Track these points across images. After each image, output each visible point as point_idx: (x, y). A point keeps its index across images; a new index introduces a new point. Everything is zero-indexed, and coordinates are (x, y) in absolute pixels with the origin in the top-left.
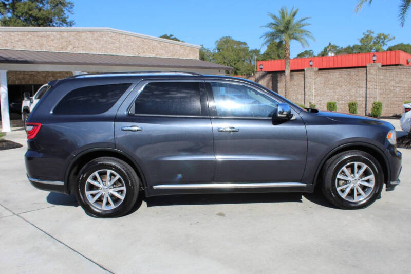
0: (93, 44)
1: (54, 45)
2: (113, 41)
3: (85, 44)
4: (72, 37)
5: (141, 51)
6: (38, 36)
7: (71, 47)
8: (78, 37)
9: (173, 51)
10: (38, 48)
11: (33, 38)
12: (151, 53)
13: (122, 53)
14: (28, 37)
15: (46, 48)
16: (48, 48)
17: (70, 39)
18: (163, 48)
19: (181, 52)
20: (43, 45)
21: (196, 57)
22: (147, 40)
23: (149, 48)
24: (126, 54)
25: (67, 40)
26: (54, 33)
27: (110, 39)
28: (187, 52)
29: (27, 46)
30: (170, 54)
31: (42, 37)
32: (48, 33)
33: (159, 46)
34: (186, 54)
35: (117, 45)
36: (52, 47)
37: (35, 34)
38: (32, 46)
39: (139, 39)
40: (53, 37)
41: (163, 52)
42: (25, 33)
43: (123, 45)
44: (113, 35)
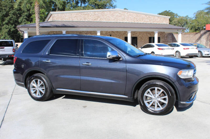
0: (110, 17)
1: (91, 18)
2: (121, 15)
3: (106, 18)
4: (100, 14)
5: (135, 20)
6: (84, 14)
7: (99, 19)
8: (103, 14)
9: (153, 20)
10: (84, 20)
11: (81, 15)
12: (141, 21)
13: (126, 21)
14: (79, 15)
15: (87, 20)
16: (88, 20)
17: (99, 15)
18: (148, 18)
19: (158, 20)
20: (86, 18)
21: (167, 23)
22: (139, 14)
23: (140, 18)
24: (128, 22)
25: (97, 16)
26: (91, 13)
27: (119, 14)
28: (162, 20)
29: (79, 19)
30: (151, 21)
31: (85, 15)
32: (88, 13)
33: (146, 17)
34: (161, 21)
35: (123, 17)
36: (90, 19)
37: (83, 13)
38: (81, 19)
39: (135, 14)
40: (91, 15)
41: (148, 20)
42: (78, 13)
43: (126, 17)
44: (121, 13)
